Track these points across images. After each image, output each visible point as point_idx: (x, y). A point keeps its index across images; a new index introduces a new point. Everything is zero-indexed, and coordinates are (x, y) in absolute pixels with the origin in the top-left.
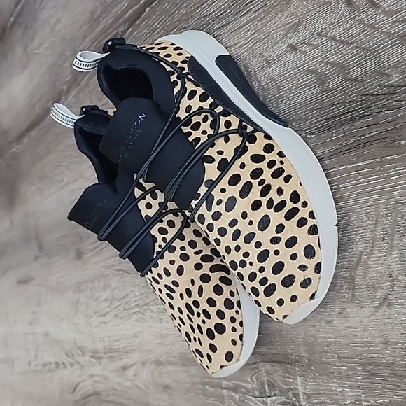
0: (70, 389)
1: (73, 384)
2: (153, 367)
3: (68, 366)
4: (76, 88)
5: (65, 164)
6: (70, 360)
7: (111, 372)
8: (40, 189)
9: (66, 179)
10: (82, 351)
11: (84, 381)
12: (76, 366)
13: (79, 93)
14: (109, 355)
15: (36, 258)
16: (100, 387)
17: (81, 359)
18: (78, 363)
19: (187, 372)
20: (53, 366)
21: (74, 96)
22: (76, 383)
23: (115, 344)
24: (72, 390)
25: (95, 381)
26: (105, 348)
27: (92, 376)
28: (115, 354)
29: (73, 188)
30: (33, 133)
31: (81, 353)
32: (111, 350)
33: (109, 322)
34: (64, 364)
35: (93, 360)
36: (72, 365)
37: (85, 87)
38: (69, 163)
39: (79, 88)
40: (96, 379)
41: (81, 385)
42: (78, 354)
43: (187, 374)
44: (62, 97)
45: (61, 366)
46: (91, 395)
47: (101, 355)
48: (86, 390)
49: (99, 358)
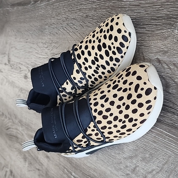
0: (6, 127)
1: (8, 126)
4: (45, 2)
5: (31, 33)
6: (9, 116)
7: (26, 134)
9: (29, 40)
10: (15, 116)
11: (13, 129)
13: (48, 5)
14: (27, 126)
16: (19, 136)
17: (14, 120)
18: (12, 120)
19: (59, 158)
22: (9, 127)
23: (31, 124)
24: (6, 128)
26: (26, 122)
27: (17, 129)
28: (30, 128)
29: (31, 46)
31: (15, 117)
32: (28, 125)
33: (31, 114)
34: (6, 116)
35: (19, 124)
36: (9, 119)
37: (52, 4)
38: (33, 33)
39: (48, 2)
40: (18, 132)
41: (11, 129)
42: (13, 117)
43: (58, 159)
44: (39, 1)
45: (4, 116)
46: (14, 136)
47: (24, 124)
48: (12, 132)
49: (22, 125)
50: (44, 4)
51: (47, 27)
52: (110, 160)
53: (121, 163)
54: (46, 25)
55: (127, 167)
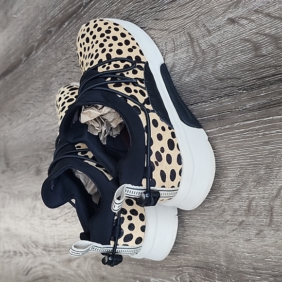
0: (24, 272)
1: (27, 268)
2: (93, 261)
3: (24, 255)
4: (44, 45)
5: (32, 102)
6: (26, 250)
7: (59, 262)
8: (10, 120)
9: (31, 114)
10: (35, 245)
11: (36, 267)
12: (30, 255)
13: (47, 49)
14: (57, 249)
15: (3, 172)
16: (49, 273)
17: (35, 251)
18: (32, 253)
20: (12, 253)
21: (43, 51)
22: (29, 269)
23: (63, 242)
24: (25, 273)
25: (45, 268)
26: (54, 244)
27: (42, 264)
28: (63, 249)
29: (36, 121)
30: (8, 78)
31: (35, 246)
32: (59, 246)
33: (59, 224)
34: (20, 253)
35: (44, 252)
36: (27, 254)
37: (53, 44)
38: (35, 101)
39: (47, 45)
40: (45, 266)
41: (34, 270)
42: (33, 247)
44: (33, 51)
45: (18, 254)
46: (41, 278)
47: (51, 249)
48: (36, 274)
49: (49, 251)
50: (41, 50)
51: (53, 79)
52: (205, 218)
53: (224, 211)
54: (51, 77)
55: (235, 211)
